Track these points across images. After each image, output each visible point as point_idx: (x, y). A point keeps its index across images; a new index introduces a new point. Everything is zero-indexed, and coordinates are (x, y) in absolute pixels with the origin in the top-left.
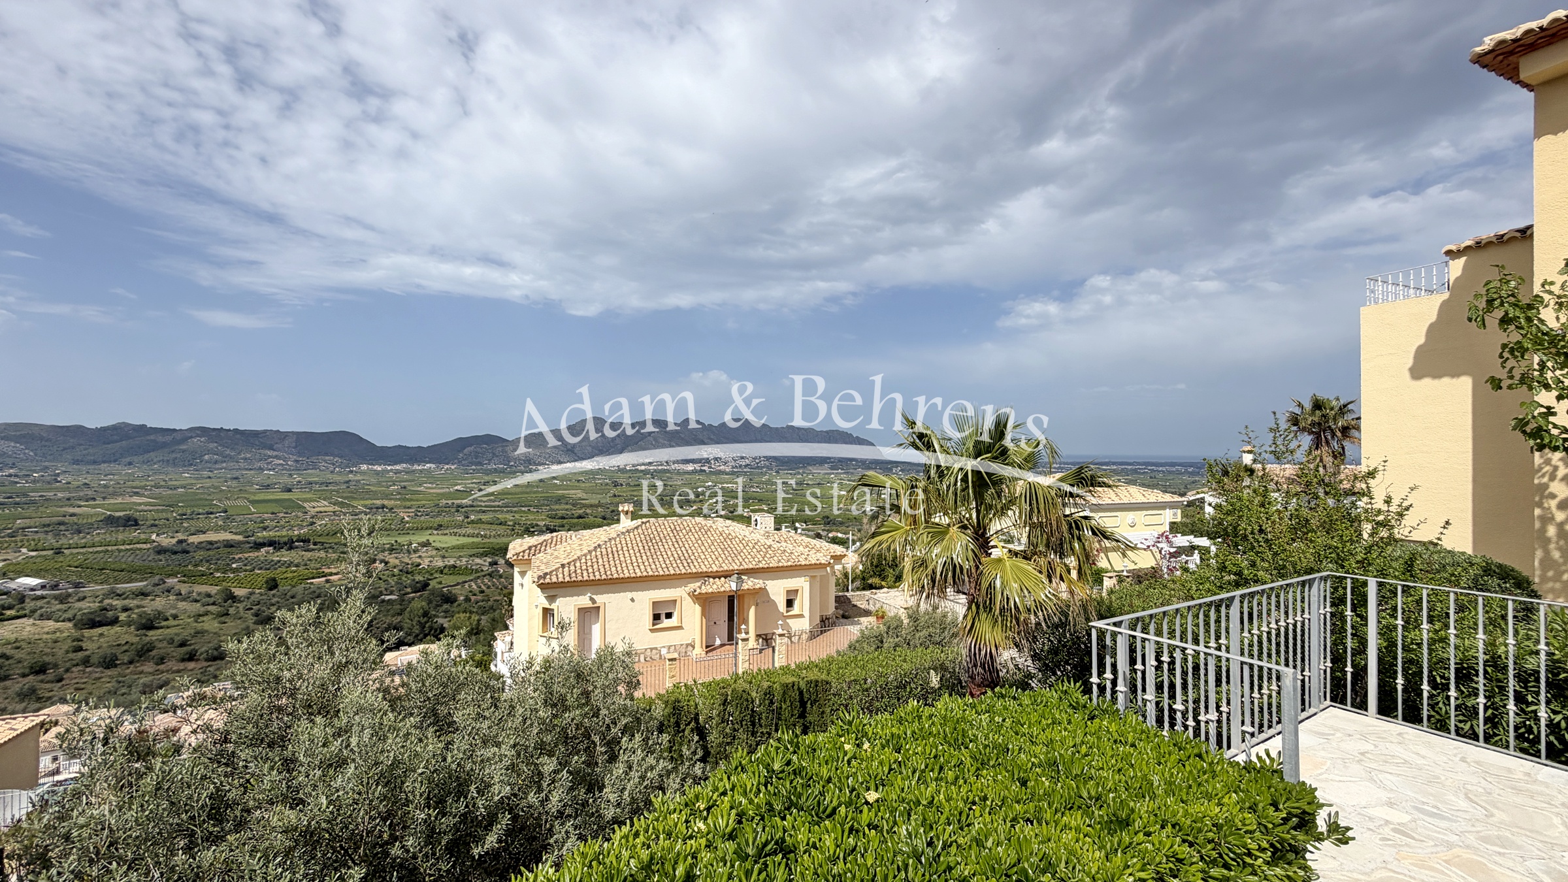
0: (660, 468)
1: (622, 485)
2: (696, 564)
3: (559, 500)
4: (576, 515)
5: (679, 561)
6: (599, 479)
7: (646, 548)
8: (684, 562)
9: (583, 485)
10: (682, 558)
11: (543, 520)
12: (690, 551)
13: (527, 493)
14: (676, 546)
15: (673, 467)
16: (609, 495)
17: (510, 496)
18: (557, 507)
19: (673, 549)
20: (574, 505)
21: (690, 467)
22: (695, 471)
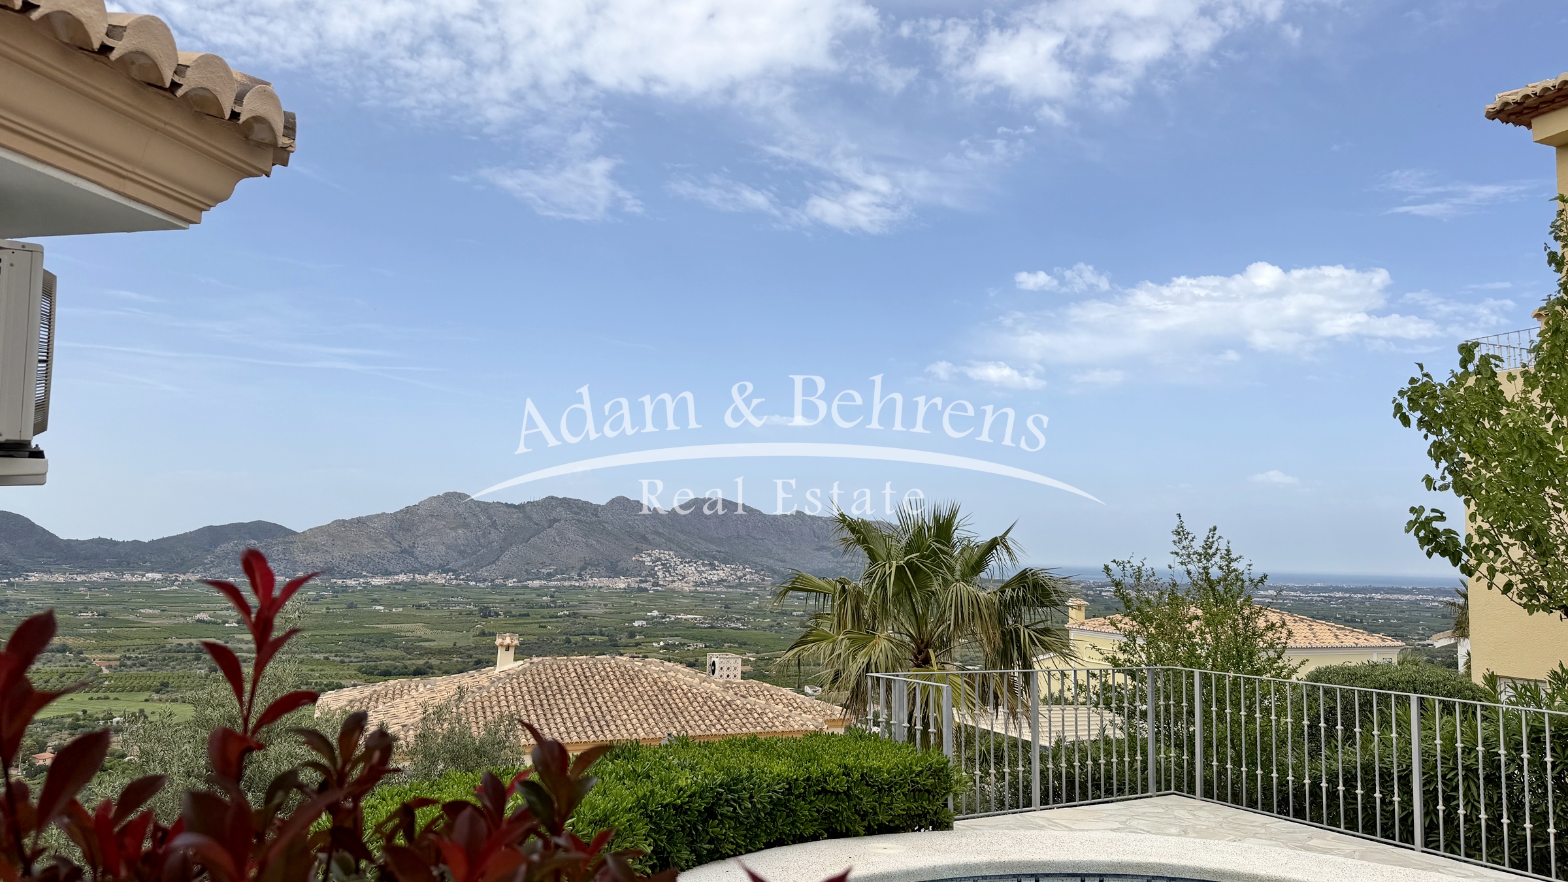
0: (567, 583)
1: (497, 614)
2: (613, 727)
3: (381, 640)
5: (586, 723)
6: (459, 604)
7: (537, 702)
8: (595, 724)
9: (427, 614)
10: (592, 718)
12: (604, 708)
14: (584, 700)
15: (590, 582)
16: (472, 633)
19: (578, 705)
21: (621, 583)
22: (628, 590)
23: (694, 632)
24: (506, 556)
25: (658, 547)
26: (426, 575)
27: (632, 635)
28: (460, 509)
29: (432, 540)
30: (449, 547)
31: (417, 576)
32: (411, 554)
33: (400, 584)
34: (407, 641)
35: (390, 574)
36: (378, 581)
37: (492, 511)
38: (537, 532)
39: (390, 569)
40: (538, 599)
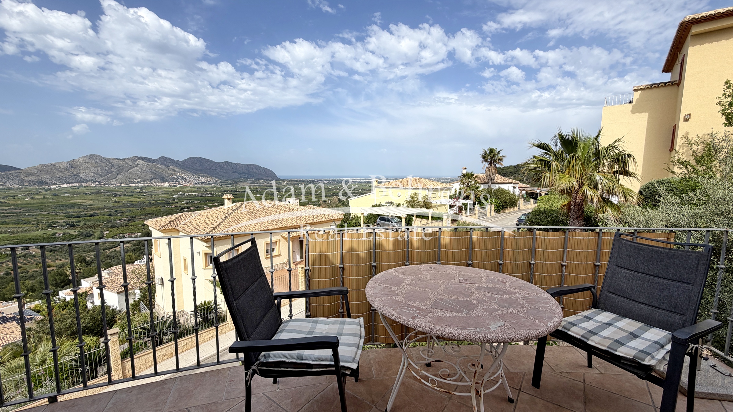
0: (145, 185)
1: (120, 196)
3: (72, 206)
4: (89, 215)
6: (102, 192)
9: (90, 197)
11: (62, 219)
13: (44, 203)
15: (155, 184)
16: (111, 202)
17: (29, 206)
18: (72, 210)
20: (84, 209)
21: (166, 184)
22: (170, 186)
23: (196, 198)
24: (120, 176)
25: (179, 172)
26: (86, 183)
27: (174, 199)
28: (98, 160)
29: (87, 171)
30: (95, 173)
31: (82, 184)
32: (79, 176)
33: (75, 187)
34: (84, 206)
35: (70, 183)
36: (64, 186)
37: (111, 161)
38: (131, 168)
39: (70, 181)
40: (135, 190)
